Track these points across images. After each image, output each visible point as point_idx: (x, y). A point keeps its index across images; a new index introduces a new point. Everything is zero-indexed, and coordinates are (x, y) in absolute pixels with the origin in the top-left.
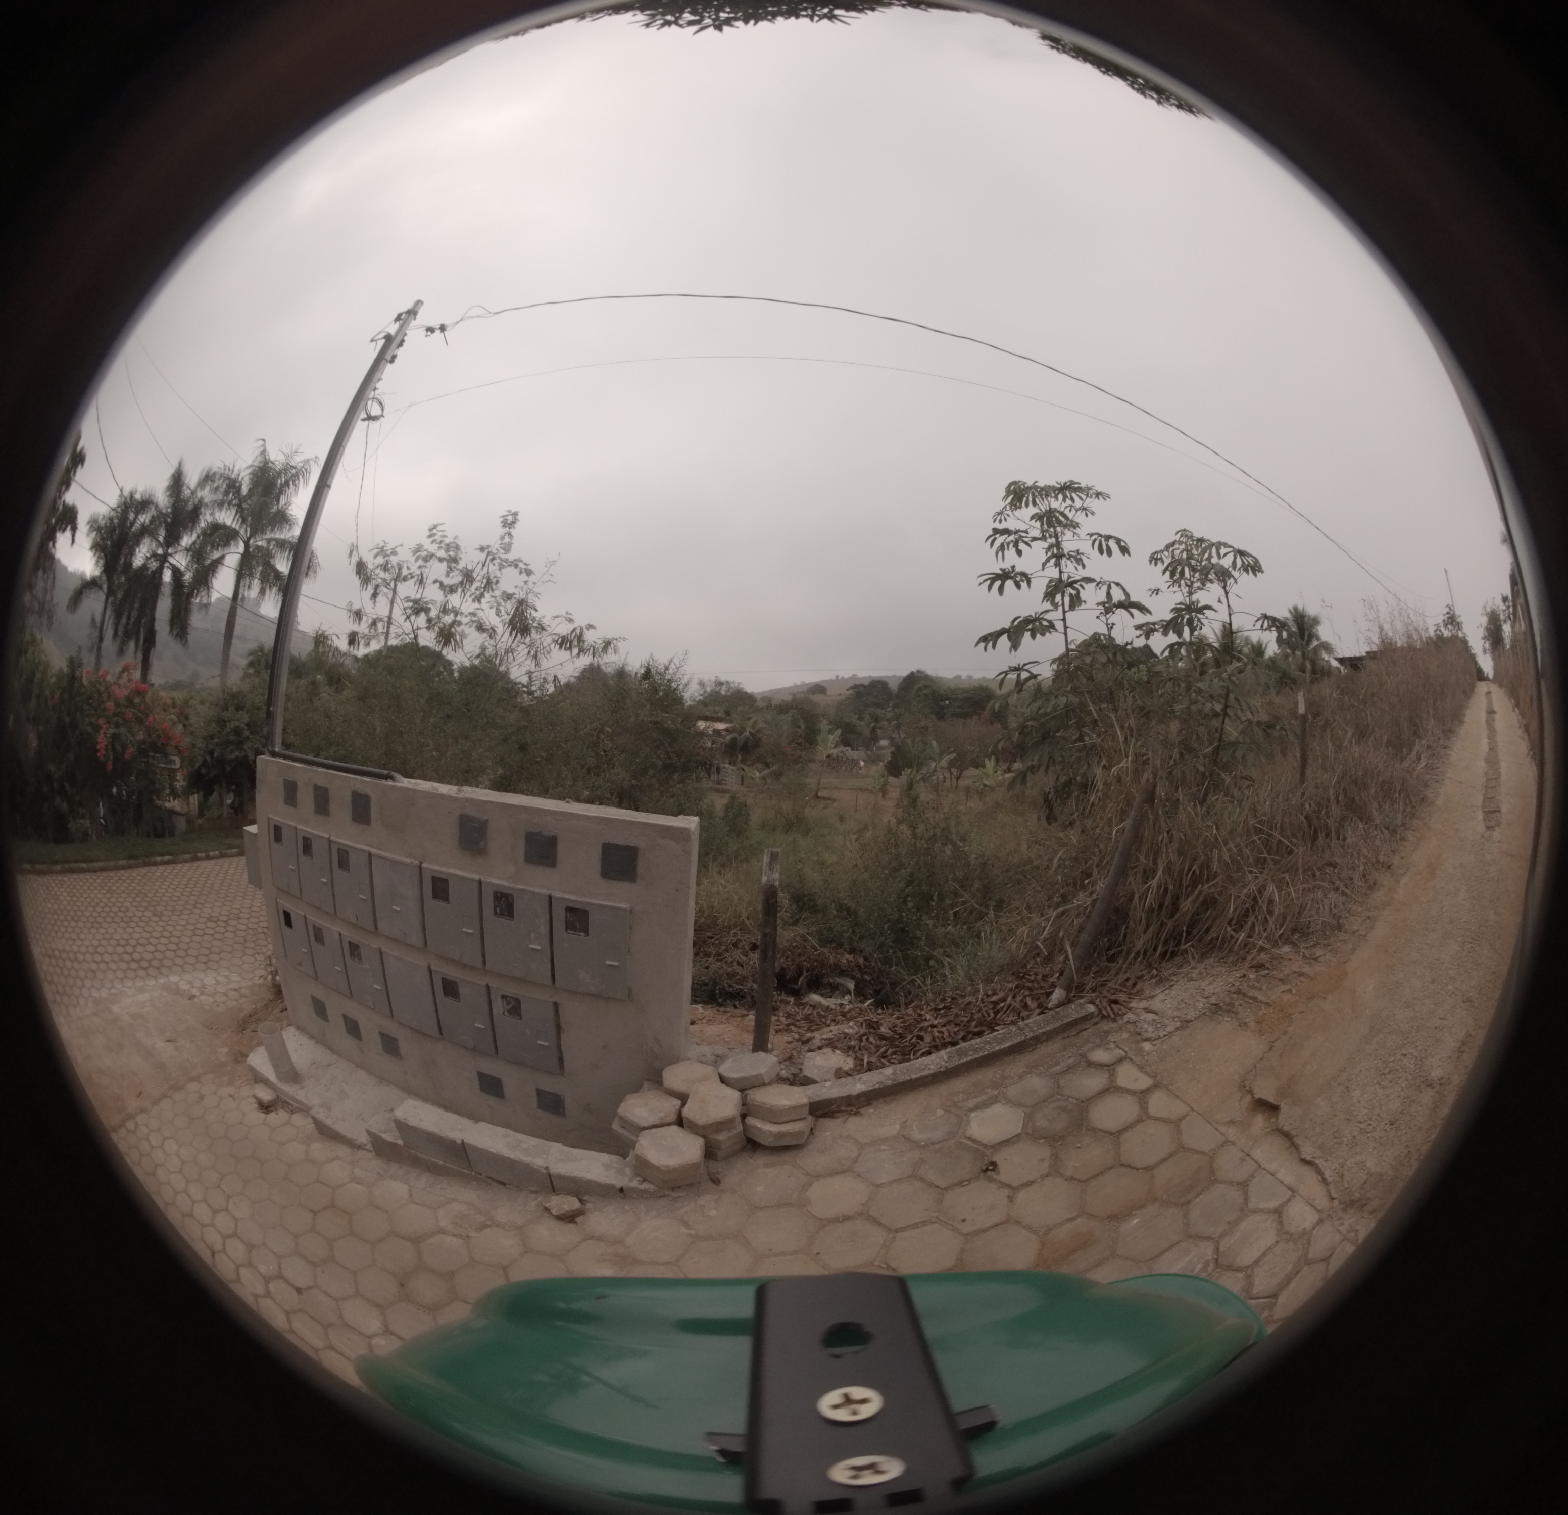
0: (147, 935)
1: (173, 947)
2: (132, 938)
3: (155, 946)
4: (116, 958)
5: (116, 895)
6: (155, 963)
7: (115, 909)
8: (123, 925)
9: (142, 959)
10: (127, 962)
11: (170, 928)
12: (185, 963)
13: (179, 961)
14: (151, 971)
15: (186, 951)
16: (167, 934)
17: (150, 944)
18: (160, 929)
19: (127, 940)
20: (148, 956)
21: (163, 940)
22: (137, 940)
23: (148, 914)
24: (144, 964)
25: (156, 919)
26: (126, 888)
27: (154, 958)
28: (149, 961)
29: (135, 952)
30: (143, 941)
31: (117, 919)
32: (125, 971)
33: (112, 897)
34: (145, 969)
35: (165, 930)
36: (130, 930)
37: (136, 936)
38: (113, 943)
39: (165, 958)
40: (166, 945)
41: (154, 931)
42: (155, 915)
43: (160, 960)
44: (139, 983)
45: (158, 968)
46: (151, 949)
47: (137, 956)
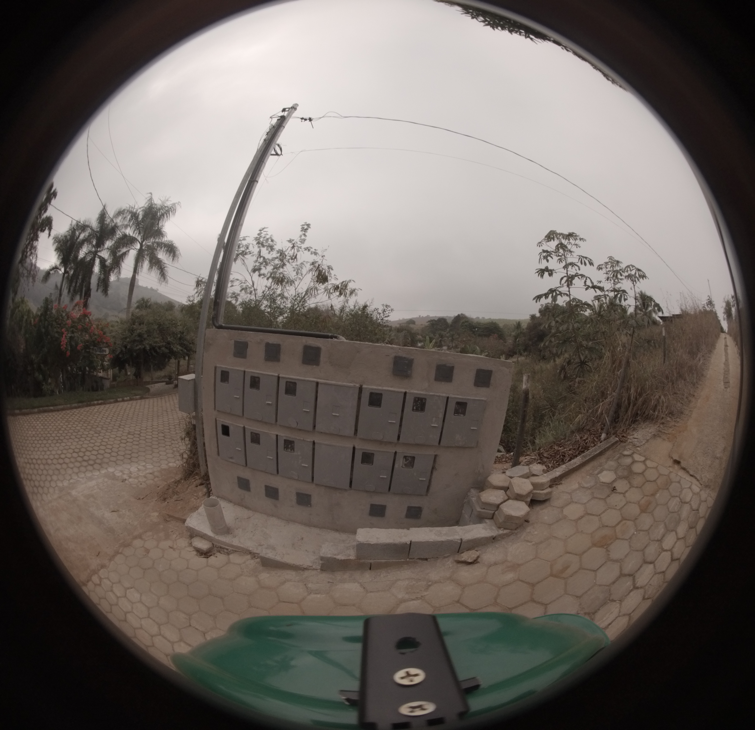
0: (92, 445)
1: (109, 451)
2: (82, 447)
3: (97, 451)
4: (72, 460)
5: (71, 423)
6: (98, 461)
7: (70, 431)
8: (77, 440)
9: (89, 459)
10: (80, 462)
11: (106, 440)
12: (117, 460)
13: (113, 459)
14: (96, 466)
15: (117, 452)
16: (104, 443)
17: (94, 450)
18: (100, 441)
19: (80, 449)
20: (93, 457)
21: (102, 447)
22: (86, 448)
23: (92, 432)
24: (91, 462)
25: (97, 435)
26: (78, 419)
27: (97, 458)
28: (94, 461)
29: (85, 455)
30: (90, 449)
31: (73, 437)
32: (79, 468)
33: (69, 424)
34: (92, 465)
35: (102, 441)
36: (81, 443)
37: (85, 446)
38: (71, 451)
39: (104, 457)
40: (104, 450)
41: (96, 442)
42: (96, 433)
43: (101, 459)
45: (100, 464)
46: (95, 453)
47: (86, 458)
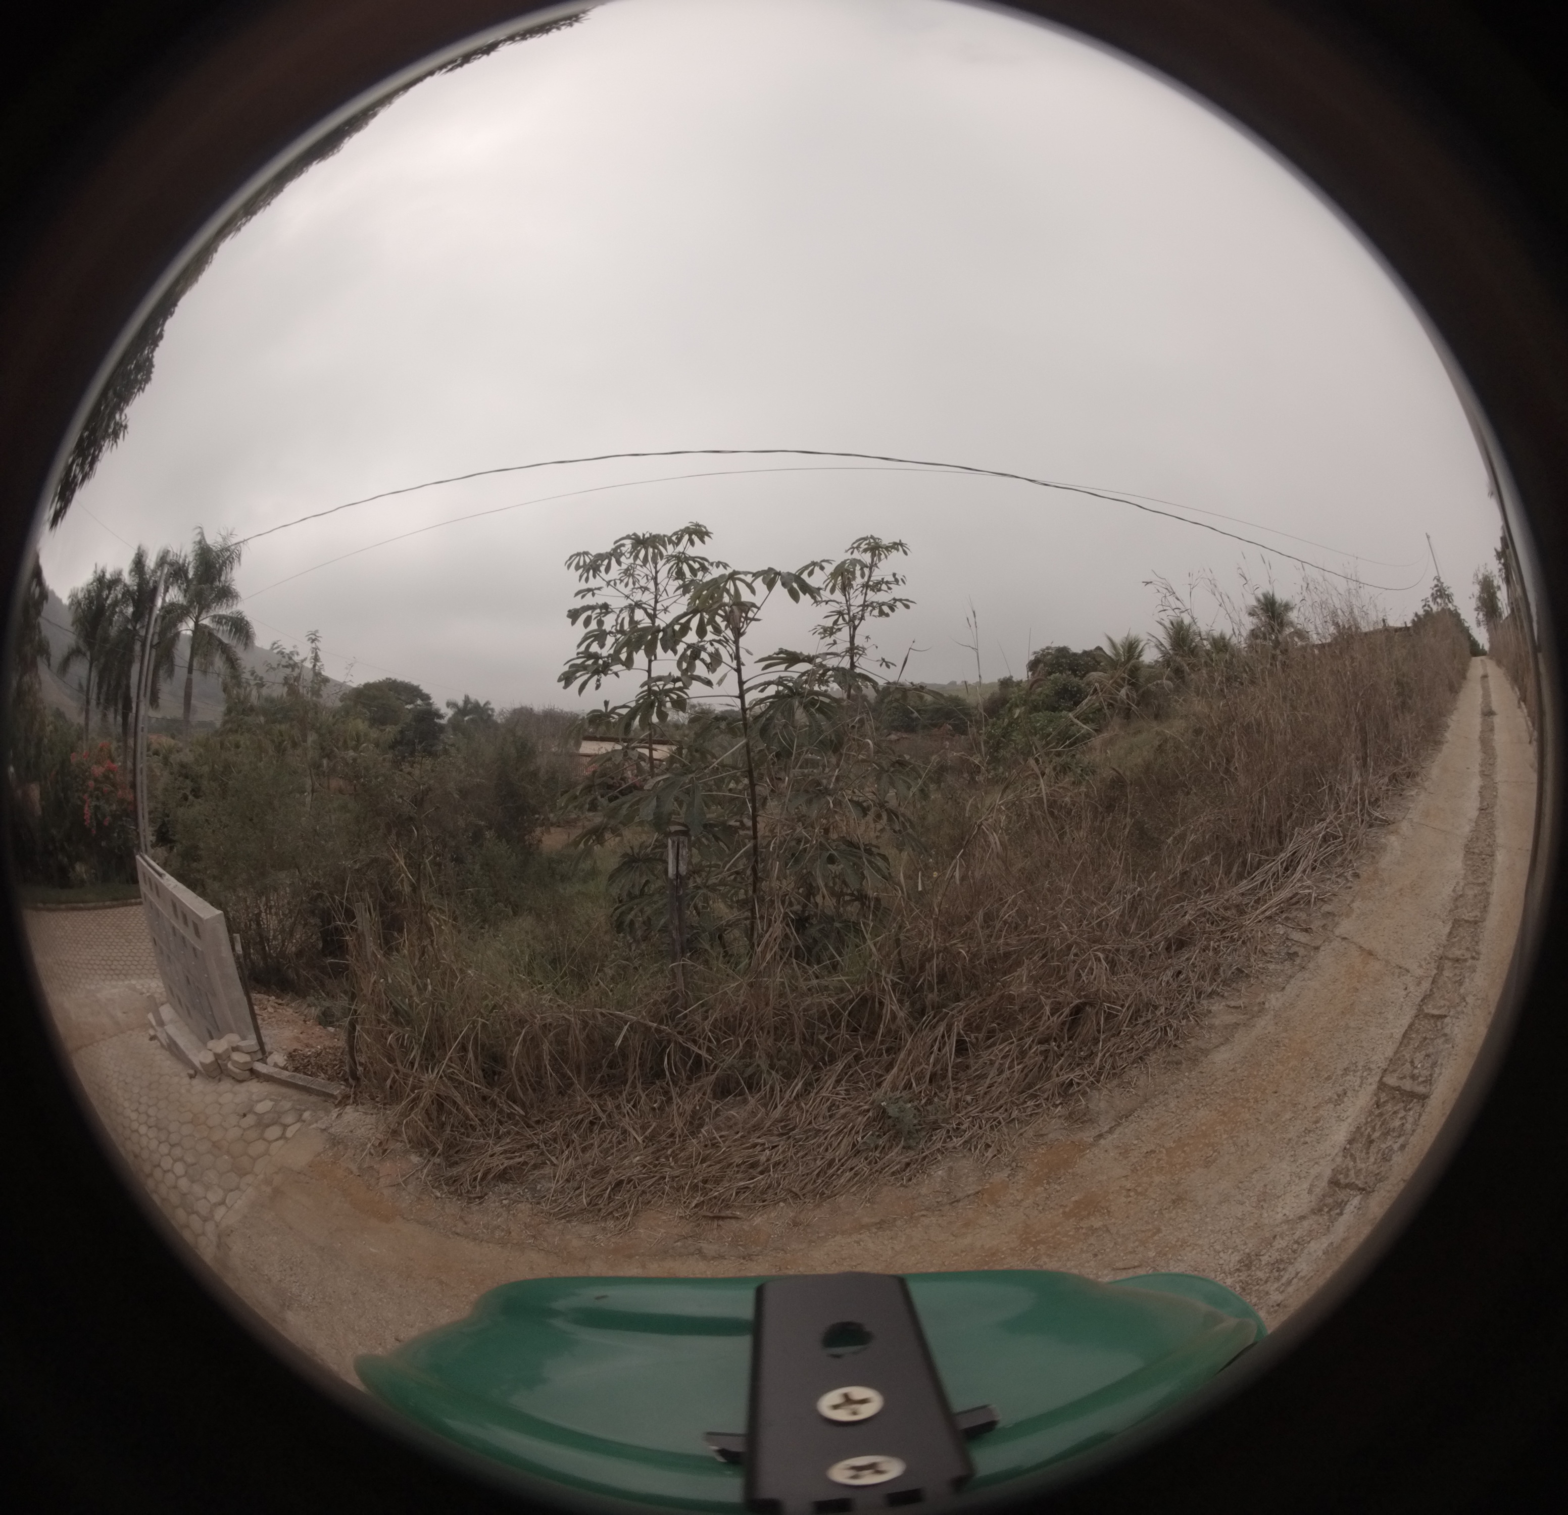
0: (120, 954)
1: (136, 963)
3: (125, 962)
4: (100, 967)
6: (124, 972)
8: (106, 947)
9: (116, 969)
10: (107, 970)
11: (135, 951)
14: (121, 976)
16: (132, 954)
20: (120, 967)
21: (130, 958)
22: (114, 957)
23: (123, 940)
24: (117, 972)
25: (127, 944)
27: (124, 969)
28: (120, 971)
29: (112, 964)
30: (118, 958)
32: (106, 975)
33: (101, 928)
34: (118, 975)
36: (110, 950)
37: (114, 954)
38: (100, 958)
39: (130, 969)
40: (131, 961)
43: (127, 970)
44: (114, 983)
45: (125, 975)
46: (122, 963)
47: (113, 967)
